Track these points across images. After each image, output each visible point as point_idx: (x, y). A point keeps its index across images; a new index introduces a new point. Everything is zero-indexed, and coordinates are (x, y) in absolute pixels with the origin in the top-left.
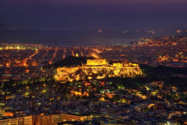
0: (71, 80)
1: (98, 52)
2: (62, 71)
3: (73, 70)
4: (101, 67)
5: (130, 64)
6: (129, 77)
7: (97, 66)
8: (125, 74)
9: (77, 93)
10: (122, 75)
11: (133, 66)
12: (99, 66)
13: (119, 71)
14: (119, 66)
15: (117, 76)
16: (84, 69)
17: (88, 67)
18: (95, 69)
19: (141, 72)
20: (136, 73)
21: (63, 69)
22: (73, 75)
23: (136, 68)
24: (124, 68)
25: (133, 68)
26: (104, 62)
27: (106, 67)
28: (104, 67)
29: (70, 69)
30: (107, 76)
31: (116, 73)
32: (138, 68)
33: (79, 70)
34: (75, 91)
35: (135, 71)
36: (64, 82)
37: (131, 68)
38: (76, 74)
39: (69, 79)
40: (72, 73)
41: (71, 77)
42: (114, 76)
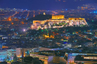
0: (42, 28)
2: (36, 23)
3: (43, 22)
4: (61, 20)
5: (80, 18)
6: (79, 27)
7: (58, 20)
8: (77, 25)
9: (46, 36)
10: (74, 25)
11: (82, 20)
12: (60, 19)
13: (72, 23)
14: (73, 20)
15: (72, 26)
16: (51, 21)
17: (53, 21)
18: (57, 21)
19: (87, 24)
20: (84, 24)
21: (37, 21)
22: (43, 25)
23: (83, 21)
24: (76, 21)
25: (82, 21)
26: (63, 17)
27: (64, 20)
28: (63, 20)
30: (65, 26)
31: (71, 24)
32: (85, 21)
33: (47, 22)
34: (45, 35)
35: (83, 23)
36: (38, 29)
37: (80, 21)
38: (45, 25)
39: (41, 28)
40: (43, 24)
41: (42, 27)
42: (69, 26)
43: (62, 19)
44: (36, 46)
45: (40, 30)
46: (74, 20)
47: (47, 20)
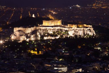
0: (28, 40)
1: (54, 13)
2: (19, 31)
3: (29, 30)
4: (57, 28)
5: (85, 25)
6: (83, 38)
7: (52, 27)
8: (79, 35)
10: (76, 36)
11: (87, 27)
12: (55, 26)
13: (73, 32)
14: (74, 27)
15: (72, 37)
16: (40, 29)
17: (44, 28)
18: (50, 29)
20: (90, 34)
21: (20, 29)
22: (29, 35)
23: (89, 29)
24: (78, 29)
25: (87, 29)
26: (59, 23)
27: (61, 28)
28: (59, 28)
29: (27, 29)
30: (62, 36)
31: (71, 34)
32: (92, 29)
33: (35, 30)
34: (31, 50)
35: (89, 32)
36: (21, 41)
37: (85, 29)
38: (32, 34)
39: (25, 39)
40: (29, 33)
41: (27, 37)
42: (69, 36)
43: (57, 26)
44: (13, 69)
45: (24, 41)
46: (76, 28)
47: (35, 27)
